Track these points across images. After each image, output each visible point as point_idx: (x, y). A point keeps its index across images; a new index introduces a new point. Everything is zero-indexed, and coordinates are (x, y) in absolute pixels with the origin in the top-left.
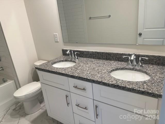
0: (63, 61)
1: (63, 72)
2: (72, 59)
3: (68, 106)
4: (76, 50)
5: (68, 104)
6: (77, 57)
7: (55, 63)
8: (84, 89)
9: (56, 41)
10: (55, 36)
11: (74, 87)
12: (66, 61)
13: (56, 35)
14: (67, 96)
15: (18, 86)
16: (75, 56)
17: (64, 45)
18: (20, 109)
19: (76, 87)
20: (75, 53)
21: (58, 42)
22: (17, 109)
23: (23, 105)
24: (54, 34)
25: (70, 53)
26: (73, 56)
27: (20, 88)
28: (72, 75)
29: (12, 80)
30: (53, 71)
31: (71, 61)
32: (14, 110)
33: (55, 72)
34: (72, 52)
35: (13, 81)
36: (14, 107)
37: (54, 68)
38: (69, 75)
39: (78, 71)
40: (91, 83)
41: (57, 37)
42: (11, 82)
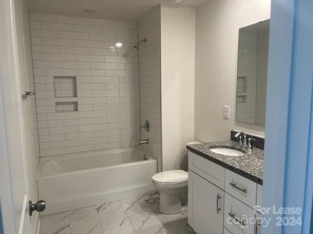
0: (227, 147)
1: (221, 160)
2: (242, 146)
3: (218, 213)
4: (252, 135)
5: (218, 210)
6: (250, 146)
7: (215, 147)
8: (244, 191)
9: (225, 116)
10: (225, 110)
11: (231, 184)
12: (232, 148)
13: (228, 108)
14: (218, 197)
15: (159, 169)
16: (247, 144)
17: (236, 125)
18: (154, 202)
19: (234, 185)
20: (249, 139)
21: (227, 119)
22: (150, 201)
23: (159, 199)
24: (225, 106)
25: (241, 137)
26: (246, 143)
27: (162, 171)
28: (230, 166)
29: (155, 159)
30: (207, 156)
31: (240, 150)
32: (146, 201)
33: (209, 156)
34: (245, 136)
35: (156, 161)
36: (147, 198)
37: (211, 152)
38: (227, 165)
39: (243, 164)
40: (255, 184)
41: (228, 112)
42: (153, 161)
